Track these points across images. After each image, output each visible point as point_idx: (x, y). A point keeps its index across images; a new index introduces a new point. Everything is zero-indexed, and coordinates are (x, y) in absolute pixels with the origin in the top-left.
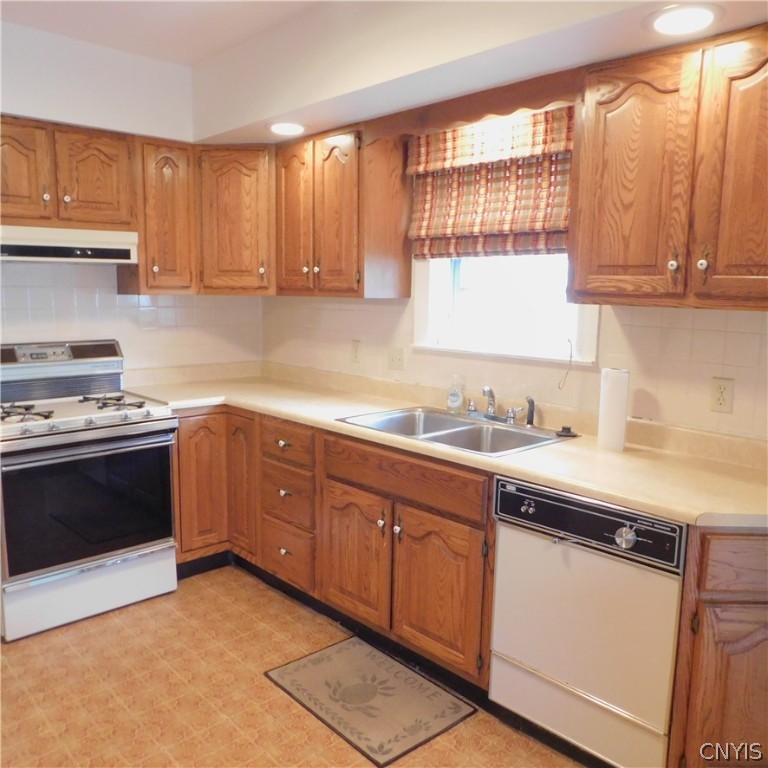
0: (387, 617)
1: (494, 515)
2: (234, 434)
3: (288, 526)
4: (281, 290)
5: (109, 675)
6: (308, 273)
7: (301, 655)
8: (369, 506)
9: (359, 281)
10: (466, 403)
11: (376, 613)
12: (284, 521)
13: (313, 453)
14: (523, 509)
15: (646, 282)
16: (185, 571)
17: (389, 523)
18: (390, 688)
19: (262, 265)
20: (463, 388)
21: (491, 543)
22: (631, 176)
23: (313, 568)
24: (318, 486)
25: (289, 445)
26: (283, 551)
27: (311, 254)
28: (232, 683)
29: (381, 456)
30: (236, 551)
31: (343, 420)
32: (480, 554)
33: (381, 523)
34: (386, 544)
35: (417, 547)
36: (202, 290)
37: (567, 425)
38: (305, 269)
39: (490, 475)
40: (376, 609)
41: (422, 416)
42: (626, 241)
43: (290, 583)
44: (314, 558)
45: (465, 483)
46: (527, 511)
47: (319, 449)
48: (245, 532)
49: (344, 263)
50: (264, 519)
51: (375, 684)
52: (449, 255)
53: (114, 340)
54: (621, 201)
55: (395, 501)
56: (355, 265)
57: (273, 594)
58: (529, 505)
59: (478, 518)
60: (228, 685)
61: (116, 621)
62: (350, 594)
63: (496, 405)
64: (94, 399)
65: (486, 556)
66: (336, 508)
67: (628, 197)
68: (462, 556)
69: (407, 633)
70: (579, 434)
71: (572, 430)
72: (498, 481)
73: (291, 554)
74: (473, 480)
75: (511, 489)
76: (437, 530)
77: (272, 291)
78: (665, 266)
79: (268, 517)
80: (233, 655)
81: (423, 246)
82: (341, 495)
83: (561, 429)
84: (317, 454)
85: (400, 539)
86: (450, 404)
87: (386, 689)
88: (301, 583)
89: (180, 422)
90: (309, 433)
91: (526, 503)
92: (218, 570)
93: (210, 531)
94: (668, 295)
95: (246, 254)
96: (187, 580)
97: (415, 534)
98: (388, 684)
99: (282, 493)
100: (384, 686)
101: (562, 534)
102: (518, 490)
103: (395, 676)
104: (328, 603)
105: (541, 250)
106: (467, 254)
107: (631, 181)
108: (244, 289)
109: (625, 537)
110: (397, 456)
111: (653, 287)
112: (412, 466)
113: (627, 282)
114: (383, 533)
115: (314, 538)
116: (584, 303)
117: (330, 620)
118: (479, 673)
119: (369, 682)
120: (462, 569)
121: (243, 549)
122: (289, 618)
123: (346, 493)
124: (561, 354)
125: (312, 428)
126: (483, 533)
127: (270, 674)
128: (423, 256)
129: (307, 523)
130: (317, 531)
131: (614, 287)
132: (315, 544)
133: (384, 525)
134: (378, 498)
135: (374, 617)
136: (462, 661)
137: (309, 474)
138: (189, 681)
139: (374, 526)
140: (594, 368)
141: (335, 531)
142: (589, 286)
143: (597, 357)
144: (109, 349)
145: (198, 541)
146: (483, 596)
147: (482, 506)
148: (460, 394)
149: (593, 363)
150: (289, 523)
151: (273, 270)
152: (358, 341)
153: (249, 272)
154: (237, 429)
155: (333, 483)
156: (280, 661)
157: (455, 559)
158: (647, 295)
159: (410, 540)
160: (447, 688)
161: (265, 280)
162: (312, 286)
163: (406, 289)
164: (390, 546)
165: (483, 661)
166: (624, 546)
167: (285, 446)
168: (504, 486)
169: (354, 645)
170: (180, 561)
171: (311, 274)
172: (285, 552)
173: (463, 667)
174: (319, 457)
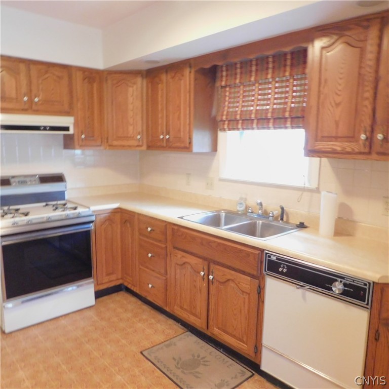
0: (206, 324)
1: (264, 272)
2: (124, 223)
3: (153, 273)
4: (149, 147)
5: (59, 353)
6: (163, 138)
7: (161, 342)
8: (196, 264)
9: (190, 143)
10: (247, 208)
11: (200, 320)
12: (151, 270)
13: (166, 235)
14: (280, 270)
15: (348, 146)
16: (99, 295)
17: (207, 273)
18: (207, 361)
19: (139, 134)
20: (246, 199)
21: (262, 287)
22: (340, 88)
23: (166, 295)
24: (168, 252)
25: (153, 230)
26: (150, 286)
27: (165, 128)
28: (123, 358)
29: (202, 238)
30: (126, 284)
31: (181, 218)
32: (256, 292)
33: (202, 273)
34: (205, 285)
35: (222, 287)
36: (108, 148)
37: (302, 221)
38: (162, 137)
39: (262, 251)
40: (200, 319)
41: (224, 214)
42: (337, 123)
43: (154, 302)
44: (166, 290)
45: (248, 254)
46: (282, 271)
47: (169, 232)
48: (131, 274)
49: (182, 134)
50: (140, 269)
51: (199, 359)
52: (238, 129)
53: (62, 174)
54: (335, 101)
55: (210, 262)
56: (188, 135)
57: (146, 307)
58: (284, 268)
59: (255, 273)
60: (121, 359)
61: (63, 322)
62: (186, 310)
63: (263, 210)
64: (51, 205)
65: (259, 293)
66: (178, 264)
67: (338, 99)
68: (246, 293)
69: (216, 332)
70: (308, 226)
71: (305, 224)
72: (267, 254)
73: (154, 287)
74: (252, 253)
75: (274, 258)
76: (233, 278)
77: (144, 147)
78: (359, 137)
79: (142, 267)
80: (124, 341)
81: (224, 124)
82: (181, 258)
83: (299, 223)
84: (168, 235)
85: (212, 282)
86: (238, 208)
87: (204, 361)
88: (159, 303)
89: (96, 218)
90: (164, 224)
91: (282, 266)
92: (116, 294)
93: (112, 273)
94: (360, 153)
95: (131, 128)
96: (100, 299)
97: (221, 280)
98: (206, 359)
99: (150, 255)
100: (204, 360)
101: (302, 284)
102: (277, 259)
103: (210, 354)
104: (174, 314)
105: (288, 127)
106: (248, 129)
107: (340, 91)
108: (130, 146)
109: (338, 287)
110: (212, 239)
111: (353, 149)
112: (219, 244)
113: (337, 146)
114: (204, 279)
115: (166, 279)
116: (313, 157)
117: (175, 322)
118: (256, 355)
119: (196, 358)
120: (247, 300)
121: (129, 283)
122: (153, 321)
123: (183, 257)
124: (299, 183)
125: (165, 222)
126: (258, 281)
127: (143, 353)
128: (224, 130)
129: (163, 271)
130: (168, 276)
131: (330, 148)
132: (167, 282)
133: (204, 275)
134: (201, 260)
135: (199, 323)
136: (246, 349)
137: (163, 246)
138: (101, 357)
139: (198, 275)
140: (317, 190)
141: (178, 276)
142: (316, 148)
143: (319, 185)
144: (59, 178)
145: (106, 279)
146: (258, 315)
147: (258, 267)
148: (244, 203)
149: (316, 188)
150: (153, 271)
151: (145, 136)
152: (190, 174)
153: (132, 138)
154: (126, 221)
155: (177, 251)
156: (149, 345)
157: (243, 294)
158: (349, 153)
159: (217, 283)
160: (238, 361)
161: (141, 142)
162: (165, 145)
163: (215, 148)
164: (207, 286)
165: (258, 348)
166: (337, 292)
167: (151, 230)
168: (269, 257)
169: (188, 337)
170: (97, 290)
171: (165, 139)
172: (151, 286)
173: (246, 352)
174: (169, 238)
